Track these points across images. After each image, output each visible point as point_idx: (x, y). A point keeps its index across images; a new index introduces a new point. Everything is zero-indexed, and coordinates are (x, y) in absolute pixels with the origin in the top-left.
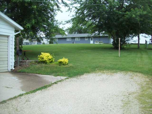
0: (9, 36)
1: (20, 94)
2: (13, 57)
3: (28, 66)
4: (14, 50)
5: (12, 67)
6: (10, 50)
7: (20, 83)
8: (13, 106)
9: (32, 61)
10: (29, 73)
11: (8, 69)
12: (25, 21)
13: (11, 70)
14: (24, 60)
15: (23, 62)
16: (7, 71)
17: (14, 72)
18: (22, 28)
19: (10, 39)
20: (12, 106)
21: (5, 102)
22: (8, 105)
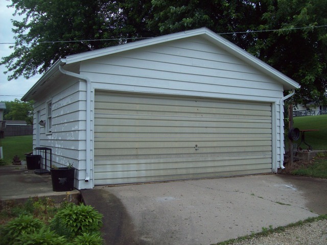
0: (274, 102)
1: (309, 218)
2: (283, 145)
3: (311, 162)
4: (282, 131)
5: (280, 164)
6: (275, 130)
7: (302, 197)
8: (299, 239)
9: (319, 153)
10: (316, 177)
11: (271, 169)
12: (300, 71)
13: (278, 169)
14: (302, 151)
15: (301, 155)
16: (270, 171)
17: (284, 174)
18: (297, 86)
19: (275, 109)
20: (297, 239)
21: (281, 230)
22: (288, 237)
